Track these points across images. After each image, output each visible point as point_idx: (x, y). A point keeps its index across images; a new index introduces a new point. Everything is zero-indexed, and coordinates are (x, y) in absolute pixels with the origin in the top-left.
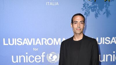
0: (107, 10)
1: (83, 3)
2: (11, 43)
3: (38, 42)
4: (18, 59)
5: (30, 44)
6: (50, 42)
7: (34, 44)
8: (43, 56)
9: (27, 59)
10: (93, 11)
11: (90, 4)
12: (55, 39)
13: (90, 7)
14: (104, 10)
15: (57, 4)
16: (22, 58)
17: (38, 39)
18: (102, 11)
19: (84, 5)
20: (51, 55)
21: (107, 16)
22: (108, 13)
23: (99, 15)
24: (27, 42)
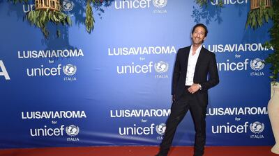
0: (218, 17)
1: (193, 10)
2: (117, 52)
3: (145, 51)
4: (124, 70)
5: (137, 53)
6: (158, 50)
7: (141, 53)
8: (150, 66)
9: (133, 70)
10: (203, 18)
11: (201, 11)
12: (163, 48)
13: (201, 14)
14: (216, 17)
15: (165, 11)
16: (128, 69)
17: (145, 48)
18: (213, 17)
19: (194, 12)
20: (159, 64)
21: (219, 22)
22: (220, 20)
23: (210, 22)
24: (133, 51)
